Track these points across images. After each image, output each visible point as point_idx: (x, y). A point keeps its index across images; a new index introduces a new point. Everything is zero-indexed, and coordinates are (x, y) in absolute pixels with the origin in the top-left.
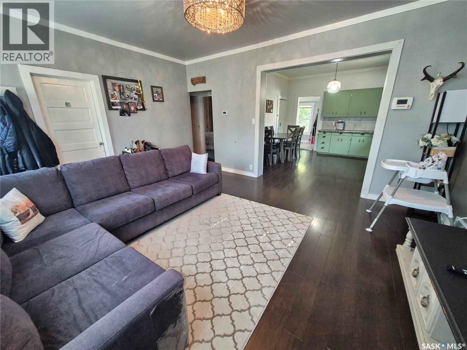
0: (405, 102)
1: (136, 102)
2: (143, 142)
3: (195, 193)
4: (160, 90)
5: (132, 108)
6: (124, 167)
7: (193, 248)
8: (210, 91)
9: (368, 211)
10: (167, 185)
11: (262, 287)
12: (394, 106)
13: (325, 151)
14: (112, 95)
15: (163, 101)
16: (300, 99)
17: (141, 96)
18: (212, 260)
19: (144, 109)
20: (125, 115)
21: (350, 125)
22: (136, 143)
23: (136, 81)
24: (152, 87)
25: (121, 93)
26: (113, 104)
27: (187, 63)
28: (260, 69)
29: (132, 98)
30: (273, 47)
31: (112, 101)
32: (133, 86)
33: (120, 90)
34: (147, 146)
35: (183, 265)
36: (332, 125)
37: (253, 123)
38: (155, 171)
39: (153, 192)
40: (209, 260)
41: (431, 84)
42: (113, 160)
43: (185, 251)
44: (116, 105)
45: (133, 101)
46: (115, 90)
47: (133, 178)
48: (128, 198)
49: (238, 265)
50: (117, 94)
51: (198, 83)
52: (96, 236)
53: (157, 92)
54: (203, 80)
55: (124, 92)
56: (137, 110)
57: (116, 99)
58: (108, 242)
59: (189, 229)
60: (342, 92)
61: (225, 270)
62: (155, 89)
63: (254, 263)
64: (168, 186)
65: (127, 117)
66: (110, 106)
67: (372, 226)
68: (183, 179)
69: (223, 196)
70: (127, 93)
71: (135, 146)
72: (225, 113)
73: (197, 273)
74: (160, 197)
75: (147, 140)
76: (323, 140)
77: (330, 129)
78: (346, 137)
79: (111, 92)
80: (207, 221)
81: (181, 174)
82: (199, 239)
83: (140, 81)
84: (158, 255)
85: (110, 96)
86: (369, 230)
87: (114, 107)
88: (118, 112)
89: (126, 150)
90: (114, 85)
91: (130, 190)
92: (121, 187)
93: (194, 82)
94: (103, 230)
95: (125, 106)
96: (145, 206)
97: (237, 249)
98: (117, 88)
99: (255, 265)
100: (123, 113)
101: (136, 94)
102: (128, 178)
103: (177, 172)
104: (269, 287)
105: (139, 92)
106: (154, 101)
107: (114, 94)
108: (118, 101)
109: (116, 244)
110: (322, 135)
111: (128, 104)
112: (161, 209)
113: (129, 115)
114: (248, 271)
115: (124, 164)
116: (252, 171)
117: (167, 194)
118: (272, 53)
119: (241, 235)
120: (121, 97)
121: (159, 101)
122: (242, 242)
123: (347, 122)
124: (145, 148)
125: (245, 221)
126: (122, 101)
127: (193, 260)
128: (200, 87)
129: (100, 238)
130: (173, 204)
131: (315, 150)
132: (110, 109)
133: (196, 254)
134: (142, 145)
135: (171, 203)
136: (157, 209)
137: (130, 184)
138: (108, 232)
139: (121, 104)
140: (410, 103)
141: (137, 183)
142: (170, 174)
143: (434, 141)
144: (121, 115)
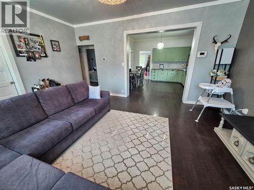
0: (203, 54)
1: (40, 51)
2: (48, 80)
3: (97, 112)
4: (57, 43)
5: (37, 56)
6: (40, 101)
7: (107, 153)
8: (93, 45)
9: (191, 110)
10: (76, 109)
11: (164, 172)
12: (199, 56)
13: (156, 79)
14: (19, 45)
15: (60, 51)
16: (141, 52)
17: (43, 47)
18: (124, 160)
19: (46, 56)
20: (31, 61)
21: (166, 66)
22: (43, 80)
23: (39, 36)
24: (51, 41)
25: (27, 44)
26: (20, 52)
27: (75, 26)
28: (126, 33)
29: (36, 48)
30: (133, 20)
31: (18, 49)
32: (36, 39)
33: (25, 42)
34: (52, 83)
35: (105, 169)
36: (157, 66)
37: (123, 65)
38: (65, 101)
39: (69, 117)
40: (122, 160)
41: (216, 45)
42: (30, 96)
43: (102, 157)
44: (23, 53)
45: (37, 50)
46: (21, 42)
47: (49, 108)
48: (49, 125)
49: (142, 160)
50: (23, 44)
51: (84, 39)
52: (31, 169)
53: (55, 45)
54: (87, 38)
55: (29, 43)
56: (41, 57)
57: (22, 48)
58: (46, 174)
59: (98, 139)
60: (165, 49)
61: (136, 165)
62: (53, 43)
63: (151, 155)
64: (78, 111)
65: (33, 62)
66: (18, 53)
67: (198, 119)
68: (86, 104)
69: (112, 111)
70: (32, 44)
71: (42, 83)
72: (104, 59)
73: (118, 173)
74: (76, 120)
75: (51, 78)
76: (154, 74)
77: (157, 68)
78: (165, 72)
79: (17, 43)
80: (108, 131)
81: (84, 100)
82: (109, 145)
83: (42, 36)
84: (82, 165)
85: (17, 46)
86: (197, 121)
87: (20, 55)
88: (25, 59)
89: (35, 86)
90: (19, 37)
91: (47, 117)
92: (40, 117)
93: (81, 39)
94: (36, 161)
95: (31, 54)
96: (65, 129)
97: (136, 147)
98: (22, 40)
99: (152, 156)
100: (29, 59)
101: (39, 45)
102: (45, 109)
103: (81, 99)
104: (168, 170)
105: (42, 44)
106: (53, 50)
107: (21, 44)
108: (24, 50)
109: (55, 174)
110: (153, 71)
111: (33, 52)
112: (77, 129)
113: (35, 61)
114: (151, 162)
115: (40, 98)
116: (124, 94)
117: (80, 117)
118: (133, 24)
119: (134, 137)
120: (27, 47)
121: (57, 51)
122: (138, 142)
123: (164, 64)
124: (50, 84)
125: (133, 127)
126: (28, 50)
127: (111, 163)
128: (85, 43)
129: (36, 171)
130: (85, 123)
131: (150, 79)
132: (18, 56)
133: (111, 158)
134: (48, 82)
135: (83, 123)
136: (74, 129)
137: (47, 113)
138: (42, 162)
139: (27, 52)
140: (205, 54)
141: (53, 112)
142: (76, 101)
143: (218, 73)
144: (28, 60)
